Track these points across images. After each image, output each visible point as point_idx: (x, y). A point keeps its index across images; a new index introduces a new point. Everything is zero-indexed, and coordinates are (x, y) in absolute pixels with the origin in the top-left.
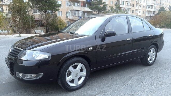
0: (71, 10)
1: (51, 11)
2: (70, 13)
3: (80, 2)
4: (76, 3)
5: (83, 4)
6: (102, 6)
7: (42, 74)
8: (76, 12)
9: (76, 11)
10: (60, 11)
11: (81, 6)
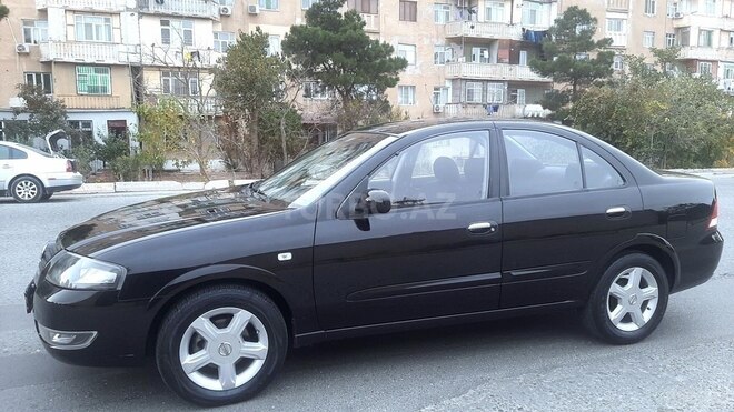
0: (454, 80)
1: (366, 87)
2: (450, 90)
3: (497, 45)
4: (476, 51)
5: (507, 53)
6: (593, 55)
7: (95, 333)
8: (477, 88)
9: (478, 81)
10: (406, 87)
11: (499, 61)
